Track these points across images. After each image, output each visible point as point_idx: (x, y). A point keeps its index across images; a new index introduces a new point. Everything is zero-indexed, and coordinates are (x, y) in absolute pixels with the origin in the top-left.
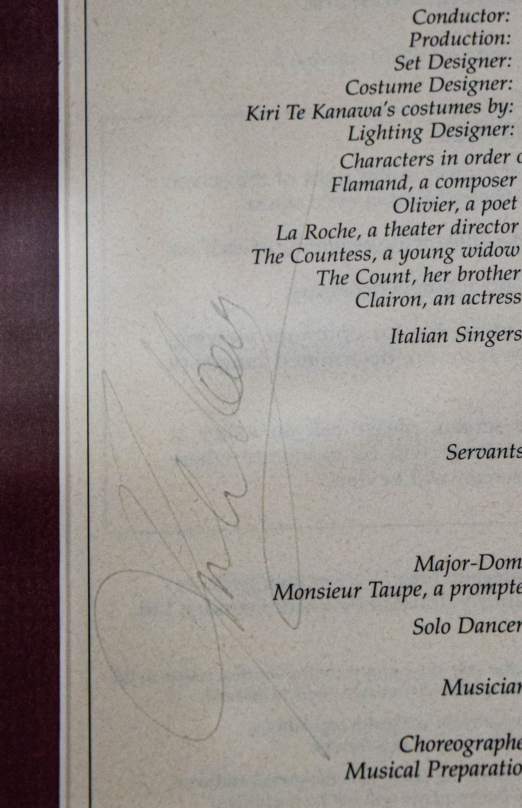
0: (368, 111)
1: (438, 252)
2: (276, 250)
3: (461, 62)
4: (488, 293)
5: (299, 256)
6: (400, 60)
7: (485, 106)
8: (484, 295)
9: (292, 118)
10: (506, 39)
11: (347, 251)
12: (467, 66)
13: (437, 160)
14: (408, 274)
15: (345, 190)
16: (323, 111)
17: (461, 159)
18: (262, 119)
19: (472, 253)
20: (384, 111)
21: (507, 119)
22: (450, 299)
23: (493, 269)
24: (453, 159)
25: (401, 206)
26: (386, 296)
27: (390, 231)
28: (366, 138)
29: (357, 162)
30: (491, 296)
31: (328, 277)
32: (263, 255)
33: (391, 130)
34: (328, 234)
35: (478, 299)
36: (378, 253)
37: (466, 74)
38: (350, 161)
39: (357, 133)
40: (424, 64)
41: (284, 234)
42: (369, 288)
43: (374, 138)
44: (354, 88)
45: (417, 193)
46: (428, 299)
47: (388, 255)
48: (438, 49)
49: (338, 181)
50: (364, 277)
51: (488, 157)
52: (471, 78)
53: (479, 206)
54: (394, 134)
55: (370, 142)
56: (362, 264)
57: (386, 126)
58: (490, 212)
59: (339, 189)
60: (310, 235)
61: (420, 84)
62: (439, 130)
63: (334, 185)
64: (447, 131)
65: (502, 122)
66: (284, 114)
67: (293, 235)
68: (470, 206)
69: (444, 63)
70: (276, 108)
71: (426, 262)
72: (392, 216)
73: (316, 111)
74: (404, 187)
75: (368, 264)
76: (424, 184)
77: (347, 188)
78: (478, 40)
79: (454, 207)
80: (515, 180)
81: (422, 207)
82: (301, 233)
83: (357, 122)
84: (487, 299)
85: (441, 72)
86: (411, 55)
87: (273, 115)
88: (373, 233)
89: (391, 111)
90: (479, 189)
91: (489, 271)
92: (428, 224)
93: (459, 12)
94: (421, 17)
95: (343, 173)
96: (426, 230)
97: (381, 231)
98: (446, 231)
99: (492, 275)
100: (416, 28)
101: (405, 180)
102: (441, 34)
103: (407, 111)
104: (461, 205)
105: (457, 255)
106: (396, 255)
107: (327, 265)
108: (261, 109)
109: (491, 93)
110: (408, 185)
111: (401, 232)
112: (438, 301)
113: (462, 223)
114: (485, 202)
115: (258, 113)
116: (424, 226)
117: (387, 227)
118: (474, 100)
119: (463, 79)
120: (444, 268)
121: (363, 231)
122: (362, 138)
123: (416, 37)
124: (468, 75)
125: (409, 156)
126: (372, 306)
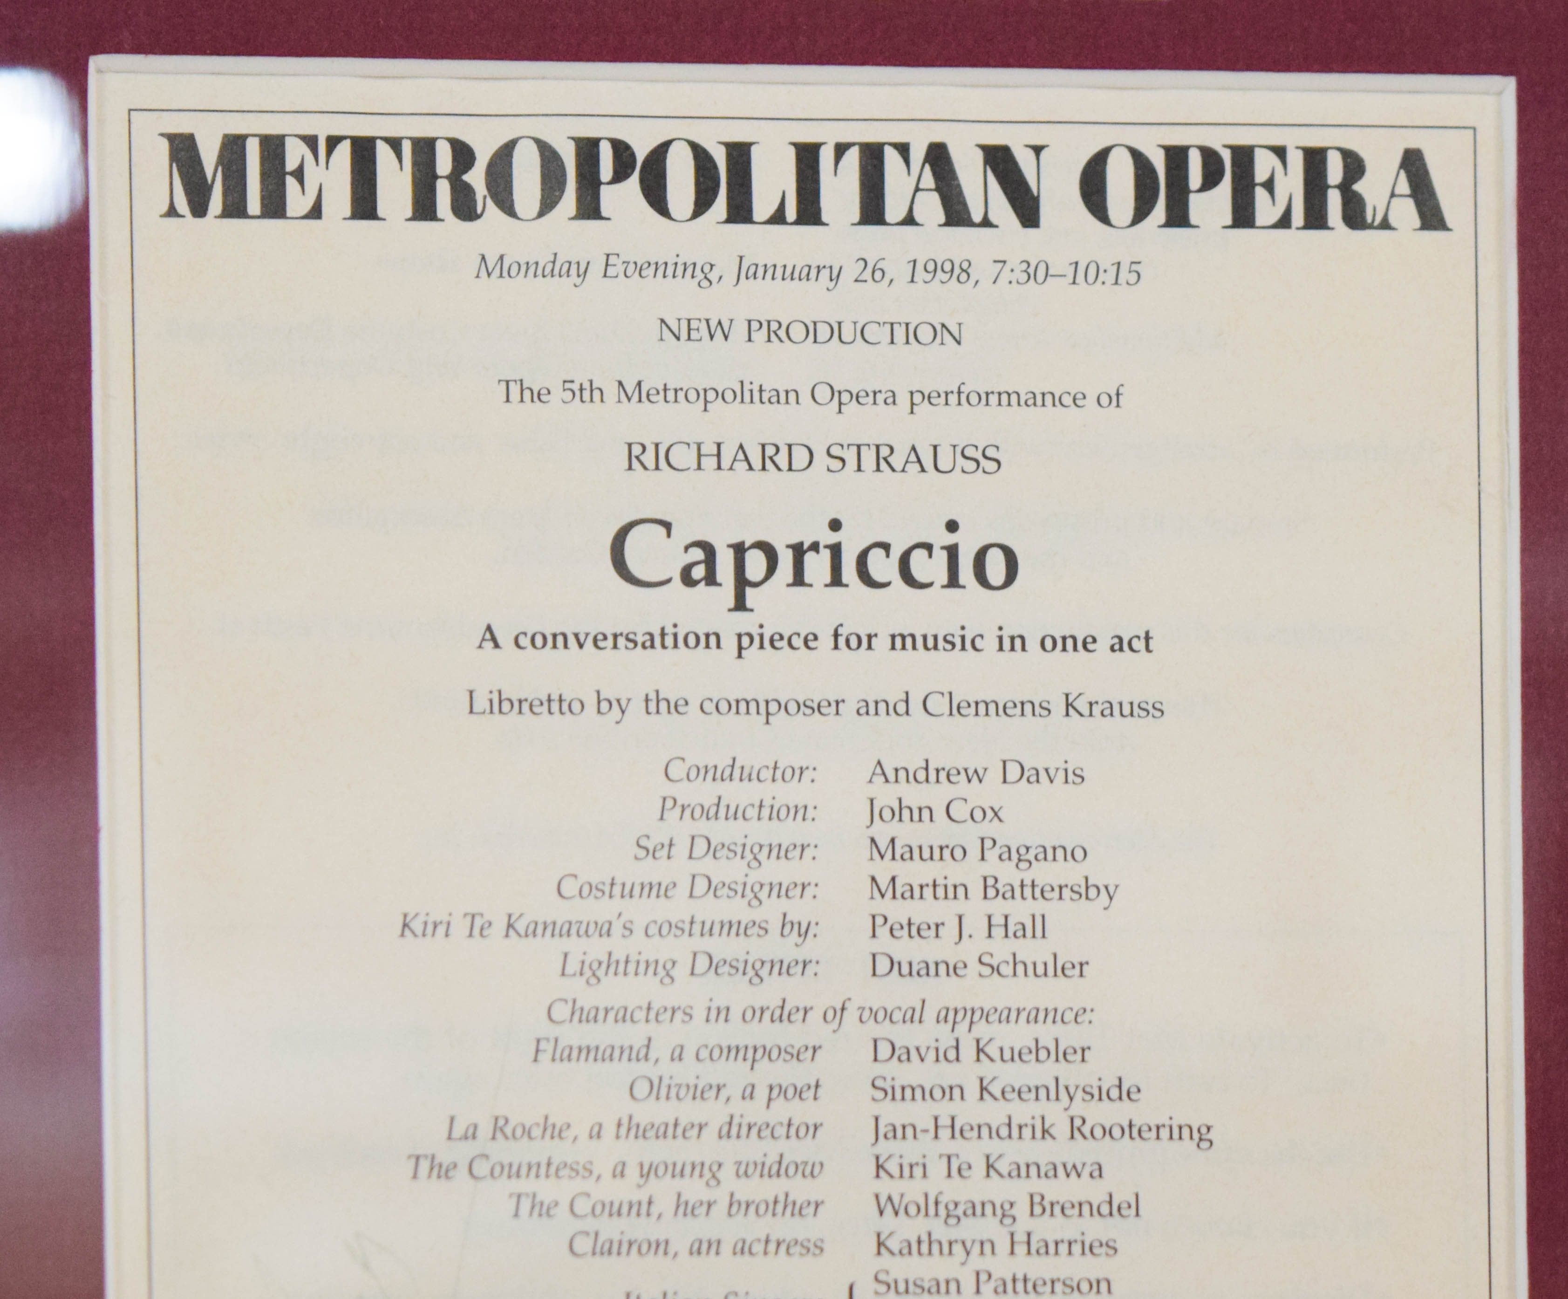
0: (592, 927)
1: (697, 1168)
2: (445, 1157)
3: (739, 850)
4: (773, 1238)
5: (482, 1168)
6: (643, 842)
7: (775, 926)
8: (767, 1241)
9: (471, 935)
10: (810, 813)
11: (556, 1162)
12: (749, 856)
13: (699, 1014)
14: (650, 1203)
15: (553, 1060)
16: (521, 926)
17: (735, 1014)
18: (424, 935)
19: (750, 1170)
20: (617, 929)
21: (810, 949)
22: (714, 1246)
23: (782, 1198)
24: (723, 1013)
25: (642, 1089)
26: (616, 1238)
27: (623, 1131)
28: (588, 973)
29: (573, 1014)
30: (779, 1244)
31: (526, 1204)
32: (424, 1165)
33: (627, 962)
34: (527, 1133)
35: (758, 1248)
36: (604, 1167)
37: (746, 870)
38: (561, 1012)
39: (573, 966)
40: (681, 849)
41: (458, 1132)
42: (590, 1224)
43: (601, 973)
44: (570, 887)
45: (666, 1068)
46: (680, 1245)
47: (619, 1172)
48: (703, 827)
49: (543, 1045)
50: (582, 1206)
51: (777, 1013)
52: (755, 876)
53: (762, 1093)
54: (631, 968)
55: (593, 981)
56: (579, 1185)
57: (619, 955)
58: (779, 1104)
59: (545, 1057)
60: (499, 1135)
61: (675, 885)
62: (702, 963)
63: (537, 1051)
64: (714, 966)
65: (801, 954)
66: (460, 927)
67: (472, 1134)
68: (749, 1093)
69: (712, 850)
70: (446, 918)
71: (679, 1184)
72: (627, 1106)
73: (510, 926)
74: (646, 1058)
75: (588, 1185)
76: (678, 1055)
77: (558, 1056)
78: (766, 812)
79: (724, 1094)
80: (819, 1053)
81: (673, 1092)
82: (486, 1129)
83: (575, 945)
84: (772, 1247)
85: (707, 866)
86: (660, 836)
87: (441, 930)
88: (596, 1133)
89: (629, 930)
90: (763, 1065)
91: (776, 1202)
92: (683, 1123)
93: (738, 765)
94: (678, 770)
95: (552, 1031)
96: (679, 1131)
97: (609, 1130)
98: (710, 1133)
99: (780, 1208)
100: (669, 789)
101: (648, 1047)
102: (709, 801)
103: (653, 930)
104: (734, 1090)
105: (727, 1174)
106: (632, 1172)
107: (525, 1185)
108: (422, 918)
109: (784, 904)
110: (653, 1056)
111: (640, 1132)
112: (696, 1250)
113: (736, 1121)
114: (771, 1089)
115: (417, 926)
116: (676, 1125)
117: (619, 1125)
118: (757, 915)
119: (741, 879)
120: (706, 1195)
121: (581, 1129)
122: (581, 974)
123: (669, 803)
124: (751, 873)
125: (655, 1006)
126: (594, 1253)
